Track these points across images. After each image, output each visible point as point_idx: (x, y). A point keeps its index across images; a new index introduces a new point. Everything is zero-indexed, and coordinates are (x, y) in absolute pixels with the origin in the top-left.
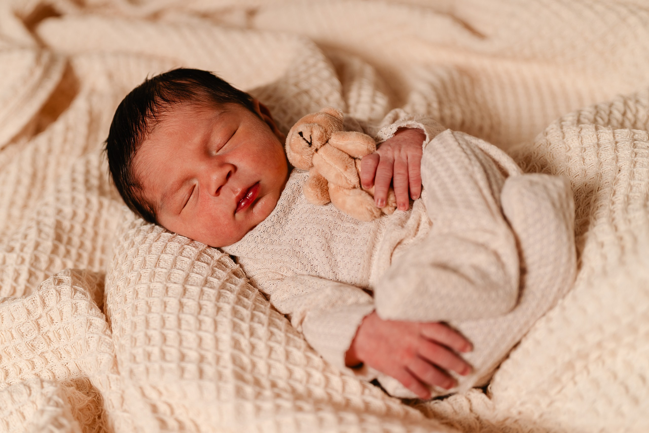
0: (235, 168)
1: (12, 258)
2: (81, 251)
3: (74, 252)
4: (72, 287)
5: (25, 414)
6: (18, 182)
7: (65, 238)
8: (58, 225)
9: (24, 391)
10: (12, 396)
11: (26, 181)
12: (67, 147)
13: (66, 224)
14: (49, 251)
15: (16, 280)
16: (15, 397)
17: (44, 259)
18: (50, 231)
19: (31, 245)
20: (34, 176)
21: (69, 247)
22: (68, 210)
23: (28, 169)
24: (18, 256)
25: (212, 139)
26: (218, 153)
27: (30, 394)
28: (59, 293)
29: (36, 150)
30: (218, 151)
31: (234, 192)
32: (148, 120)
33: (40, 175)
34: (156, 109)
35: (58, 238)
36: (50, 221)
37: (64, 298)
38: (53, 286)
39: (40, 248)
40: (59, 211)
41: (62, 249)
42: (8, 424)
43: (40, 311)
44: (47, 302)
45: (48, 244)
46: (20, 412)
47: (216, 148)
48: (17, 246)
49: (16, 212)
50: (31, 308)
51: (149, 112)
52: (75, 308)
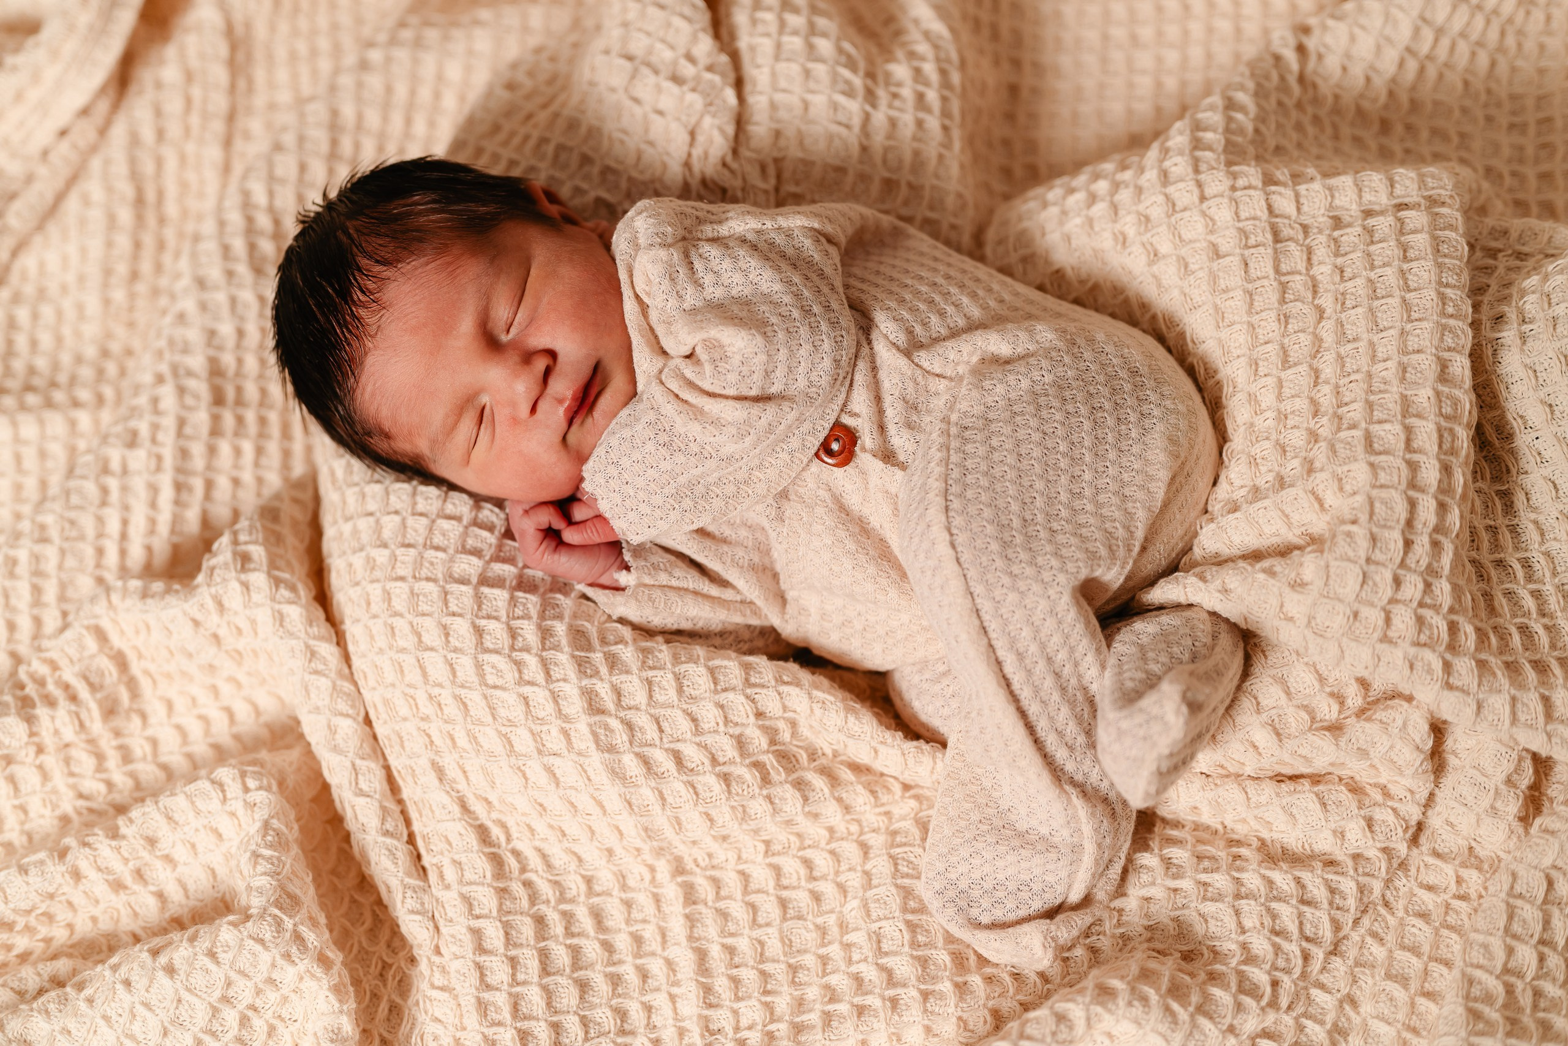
0: (552, 354)
1: (139, 459)
2: (264, 412)
3: (250, 416)
4: (269, 574)
5: (221, 831)
6: (112, 221)
7: (230, 394)
8: (215, 371)
9: (213, 794)
10: (193, 803)
11: (125, 216)
12: (195, 120)
13: (228, 360)
14: (205, 430)
15: (153, 505)
16: (199, 804)
17: (198, 450)
18: (200, 387)
19: (169, 423)
20: (139, 201)
21: (240, 411)
22: (226, 329)
23: (127, 189)
24: (150, 454)
25: (493, 314)
26: (511, 336)
27: (225, 800)
28: (246, 586)
29: (135, 140)
30: (508, 331)
31: (560, 401)
32: (362, 312)
33: (150, 196)
34: (371, 285)
35: (218, 399)
36: (197, 362)
37: (256, 597)
38: (234, 574)
39: (188, 430)
40: (212, 334)
41: (228, 419)
42: (193, 846)
43: (215, 618)
44: (226, 604)
45: (201, 418)
46: (211, 828)
47: (505, 328)
48: (143, 427)
49: (119, 295)
50: (199, 616)
51: (358, 295)
52: (280, 619)
